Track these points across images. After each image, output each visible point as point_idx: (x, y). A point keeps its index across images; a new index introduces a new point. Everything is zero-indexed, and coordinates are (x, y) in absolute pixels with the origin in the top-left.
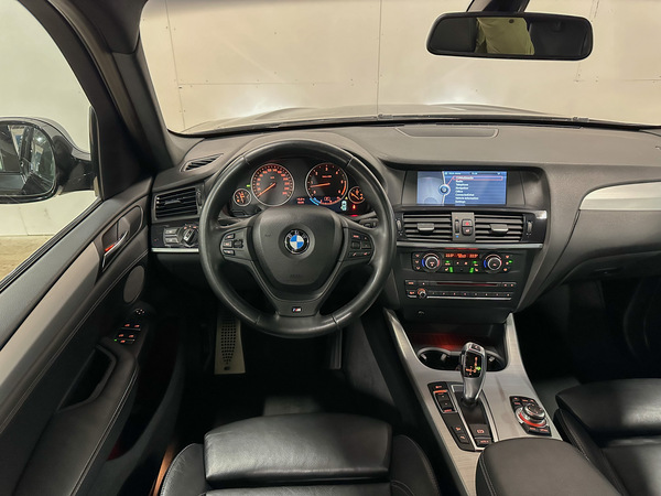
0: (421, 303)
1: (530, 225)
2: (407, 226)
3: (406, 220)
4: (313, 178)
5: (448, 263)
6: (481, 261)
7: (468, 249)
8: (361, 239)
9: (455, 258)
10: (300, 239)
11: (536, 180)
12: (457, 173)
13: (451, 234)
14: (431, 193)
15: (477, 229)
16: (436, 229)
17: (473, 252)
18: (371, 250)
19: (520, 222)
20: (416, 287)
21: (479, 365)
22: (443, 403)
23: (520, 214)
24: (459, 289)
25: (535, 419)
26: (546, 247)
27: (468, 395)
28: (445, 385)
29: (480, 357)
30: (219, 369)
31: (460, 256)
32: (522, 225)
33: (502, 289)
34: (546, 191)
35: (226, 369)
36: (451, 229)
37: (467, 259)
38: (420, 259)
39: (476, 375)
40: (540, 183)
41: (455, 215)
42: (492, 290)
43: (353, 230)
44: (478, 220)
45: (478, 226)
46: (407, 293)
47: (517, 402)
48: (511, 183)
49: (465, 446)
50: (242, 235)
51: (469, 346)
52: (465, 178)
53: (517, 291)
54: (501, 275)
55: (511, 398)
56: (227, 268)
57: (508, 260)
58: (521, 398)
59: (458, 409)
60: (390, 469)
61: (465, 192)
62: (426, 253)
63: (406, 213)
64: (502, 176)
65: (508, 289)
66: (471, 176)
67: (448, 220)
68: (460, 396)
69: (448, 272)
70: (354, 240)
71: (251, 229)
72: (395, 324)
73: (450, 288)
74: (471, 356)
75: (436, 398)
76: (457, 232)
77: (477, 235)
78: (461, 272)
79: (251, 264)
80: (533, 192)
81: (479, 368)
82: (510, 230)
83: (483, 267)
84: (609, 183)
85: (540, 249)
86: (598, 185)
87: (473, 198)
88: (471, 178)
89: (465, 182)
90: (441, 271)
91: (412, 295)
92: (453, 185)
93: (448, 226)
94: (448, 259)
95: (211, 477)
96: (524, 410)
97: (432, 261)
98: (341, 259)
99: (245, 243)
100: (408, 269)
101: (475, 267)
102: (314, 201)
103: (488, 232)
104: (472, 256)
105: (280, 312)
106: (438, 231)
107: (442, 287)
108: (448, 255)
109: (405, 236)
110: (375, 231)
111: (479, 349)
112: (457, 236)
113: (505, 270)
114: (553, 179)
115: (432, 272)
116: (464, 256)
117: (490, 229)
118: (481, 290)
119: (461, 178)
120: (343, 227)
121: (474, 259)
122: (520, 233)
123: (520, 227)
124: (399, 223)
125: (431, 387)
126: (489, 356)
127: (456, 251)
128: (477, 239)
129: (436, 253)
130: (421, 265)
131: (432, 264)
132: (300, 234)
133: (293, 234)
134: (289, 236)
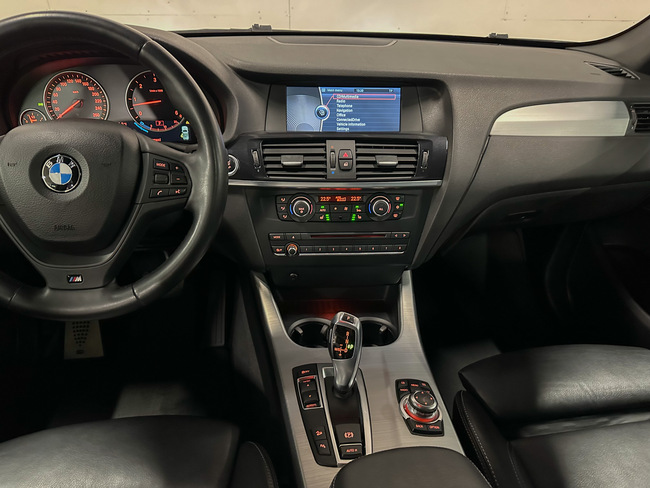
0: (291, 261)
1: (426, 155)
2: (267, 159)
3: (267, 151)
5: (323, 209)
6: (366, 205)
7: (348, 189)
8: (170, 168)
9: (333, 202)
10: (66, 169)
11: (436, 98)
12: (337, 90)
13: (325, 170)
14: (304, 115)
15: (358, 163)
16: (305, 163)
17: (355, 193)
18: (187, 185)
19: (413, 152)
20: (285, 242)
21: (352, 341)
22: (307, 395)
23: (414, 142)
24: (340, 242)
25: (424, 412)
26: (445, 184)
27: (339, 382)
28: (314, 369)
29: (353, 332)
30: (71, 353)
31: (339, 199)
32: (416, 156)
33: (392, 241)
34: (449, 111)
36: (325, 163)
37: (348, 203)
38: (288, 204)
39: (349, 355)
40: (441, 102)
41: (331, 144)
42: (380, 242)
43: (159, 156)
44: (360, 151)
45: (360, 159)
46: (273, 251)
47: (405, 387)
48: (406, 103)
49: (323, 458)
51: (340, 315)
52: (349, 96)
53: (411, 243)
54: (390, 222)
55: (398, 382)
57: (399, 203)
58: (409, 382)
59: (324, 404)
61: (349, 115)
62: (294, 196)
63: (265, 142)
64: (394, 95)
65: (400, 240)
66: (358, 94)
67: (321, 151)
68: (330, 381)
69: (324, 221)
70: (159, 171)
72: (264, 290)
73: (329, 242)
74: (341, 330)
75: (299, 388)
76: (333, 166)
77: (358, 170)
78: (341, 220)
80: (432, 114)
81: (351, 347)
82: (400, 163)
83: (367, 212)
84: (526, 101)
85: (438, 188)
86: (509, 105)
87: (358, 124)
88: (356, 97)
89: (348, 102)
90: (313, 220)
91: (279, 253)
92: (333, 105)
93: (321, 159)
94: (323, 203)
96: (410, 400)
97: (302, 206)
98: (140, 200)
100: (272, 219)
101: (357, 213)
102: (141, 126)
103: (372, 166)
104: (353, 199)
105: (50, 283)
106: (307, 166)
107: (317, 241)
108: (323, 199)
109: (264, 173)
110: (192, 158)
111: (352, 321)
112: (332, 172)
113: (395, 216)
114: (457, 94)
115: (302, 221)
116: (344, 199)
117: (374, 163)
118: (366, 242)
119: (342, 96)
120: (141, 152)
121: (356, 203)
122: (413, 166)
123: (413, 159)
124: (255, 155)
125: (297, 372)
126: (379, 325)
127: (333, 193)
128: (358, 176)
129: (307, 195)
130: (287, 212)
131: (302, 210)
132: (67, 161)
133: (54, 161)
134: (48, 164)
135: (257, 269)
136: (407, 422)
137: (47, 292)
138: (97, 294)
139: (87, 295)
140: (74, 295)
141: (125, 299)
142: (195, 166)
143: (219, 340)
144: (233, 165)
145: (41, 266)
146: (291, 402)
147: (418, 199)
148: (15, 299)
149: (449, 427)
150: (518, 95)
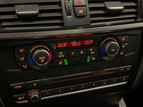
5: (61, 55)
9: (70, 48)
13: (61, 18)
15: (91, 9)
16: (41, 12)
24: (77, 81)
31: (74, 44)
36: (60, 11)
37: (83, 47)
45: (92, 5)
57: (124, 43)
62: (32, 45)
65: (125, 73)
69: (63, 66)
76: (69, 14)
77: (92, 16)
82: (125, 7)
90: (53, 66)
91: (22, 101)
94: (61, 49)
101: (91, 55)
103: (102, 12)
104: (87, 42)
106: (44, 15)
108: (60, 45)
112: (69, 19)
113: (122, 54)
115: (43, 69)
116: (79, 44)
117: (104, 9)
118: (99, 78)
121: (90, 46)
122: (134, 10)
123: (133, 4)
127: (69, 39)
128: (92, 22)
129: (45, 44)
130: (27, 61)
131: (43, 59)
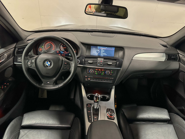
0: (89, 82)
1: (118, 63)
2: (85, 61)
3: (86, 59)
4: (61, 46)
5: (96, 72)
6: (105, 72)
7: (101, 68)
8: (67, 64)
10: (49, 63)
11: (122, 51)
12: (101, 47)
14: (94, 52)
18: (70, 67)
19: (116, 62)
20: (88, 78)
21: (98, 99)
22: (89, 109)
23: (116, 60)
24: (99, 79)
25: (111, 115)
26: (121, 69)
27: (95, 108)
28: (91, 104)
30: (40, 96)
31: (99, 70)
34: (124, 53)
35: (42, 96)
37: (101, 71)
38: (89, 70)
39: (97, 102)
41: (99, 59)
42: (107, 79)
43: (65, 61)
44: (104, 61)
45: (104, 62)
46: (85, 79)
47: (108, 110)
48: (116, 51)
50: (33, 61)
51: (97, 94)
52: (104, 49)
53: (114, 80)
54: (110, 76)
56: (29, 70)
57: (112, 72)
58: (110, 109)
59: (92, 111)
60: (71, 126)
61: (103, 52)
62: (90, 68)
63: (85, 57)
64: (113, 49)
65: (111, 80)
66: (105, 48)
67: (97, 60)
68: (93, 107)
69: (96, 74)
70: (65, 64)
71: (36, 59)
72: (83, 87)
73: (96, 79)
74: (96, 97)
75: (87, 108)
77: (104, 64)
78: (99, 74)
79: (35, 69)
80: (121, 53)
81: (98, 100)
82: (113, 64)
83: (105, 73)
84: (142, 52)
86: (137, 53)
87: (105, 54)
88: (105, 49)
89: (103, 50)
90: (94, 74)
92: (100, 50)
93: (96, 62)
95: (23, 126)
96: (109, 112)
98: (61, 69)
99: (34, 63)
100: (86, 73)
101: (103, 73)
102: (62, 52)
104: (102, 70)
105: (43, 83)
106: (93, 63)
107: (94, 78)
108: (96, 70)
109: (85, 64)
110: (71, 62)
111: (99, 95)
112: (98, 64)
113: (111, 74)
114: (126, 50)
115: (91, 74)
117: (107, 63)
118: (105, 79)
119: (102, 48)
120: (62, 61)
122: (115, 65)
123: (115, 63)
124: (83, 60)
125: (87, 105)
126: (106, 97)
127: (98, 69)
128: (104, 66)
129: (93, 69)
130: (89, 71)
131: (91, 72)
132: (49, 62)
133: (47, 62)
134: (46, 62)
135: (82, 83)
136: (107, 117)
137: (43, 84)
138: (52, 85)
139: (50, 86)
140: (48, 85)
141: (57, 87)
142: (72, 64)
143: (72, 97)
144: (79, 62)
145: (42, 80)
146: (85, 110)
147: (116, 71)
148: (37, 85)
149: (116, 119)
150: (140, 51)
